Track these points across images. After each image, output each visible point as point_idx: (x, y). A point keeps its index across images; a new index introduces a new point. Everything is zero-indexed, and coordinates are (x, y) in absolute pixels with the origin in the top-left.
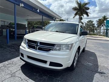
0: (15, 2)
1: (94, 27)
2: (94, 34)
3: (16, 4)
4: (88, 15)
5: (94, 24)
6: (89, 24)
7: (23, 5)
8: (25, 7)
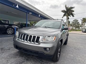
0: (27, 12)
1: (79, 24)
2: (79, 30)
3: (28, 13)
4: (73, 16)
5: (79, 22)
6: (75, 22)
7: (31, 13)
8: (32, 14)
